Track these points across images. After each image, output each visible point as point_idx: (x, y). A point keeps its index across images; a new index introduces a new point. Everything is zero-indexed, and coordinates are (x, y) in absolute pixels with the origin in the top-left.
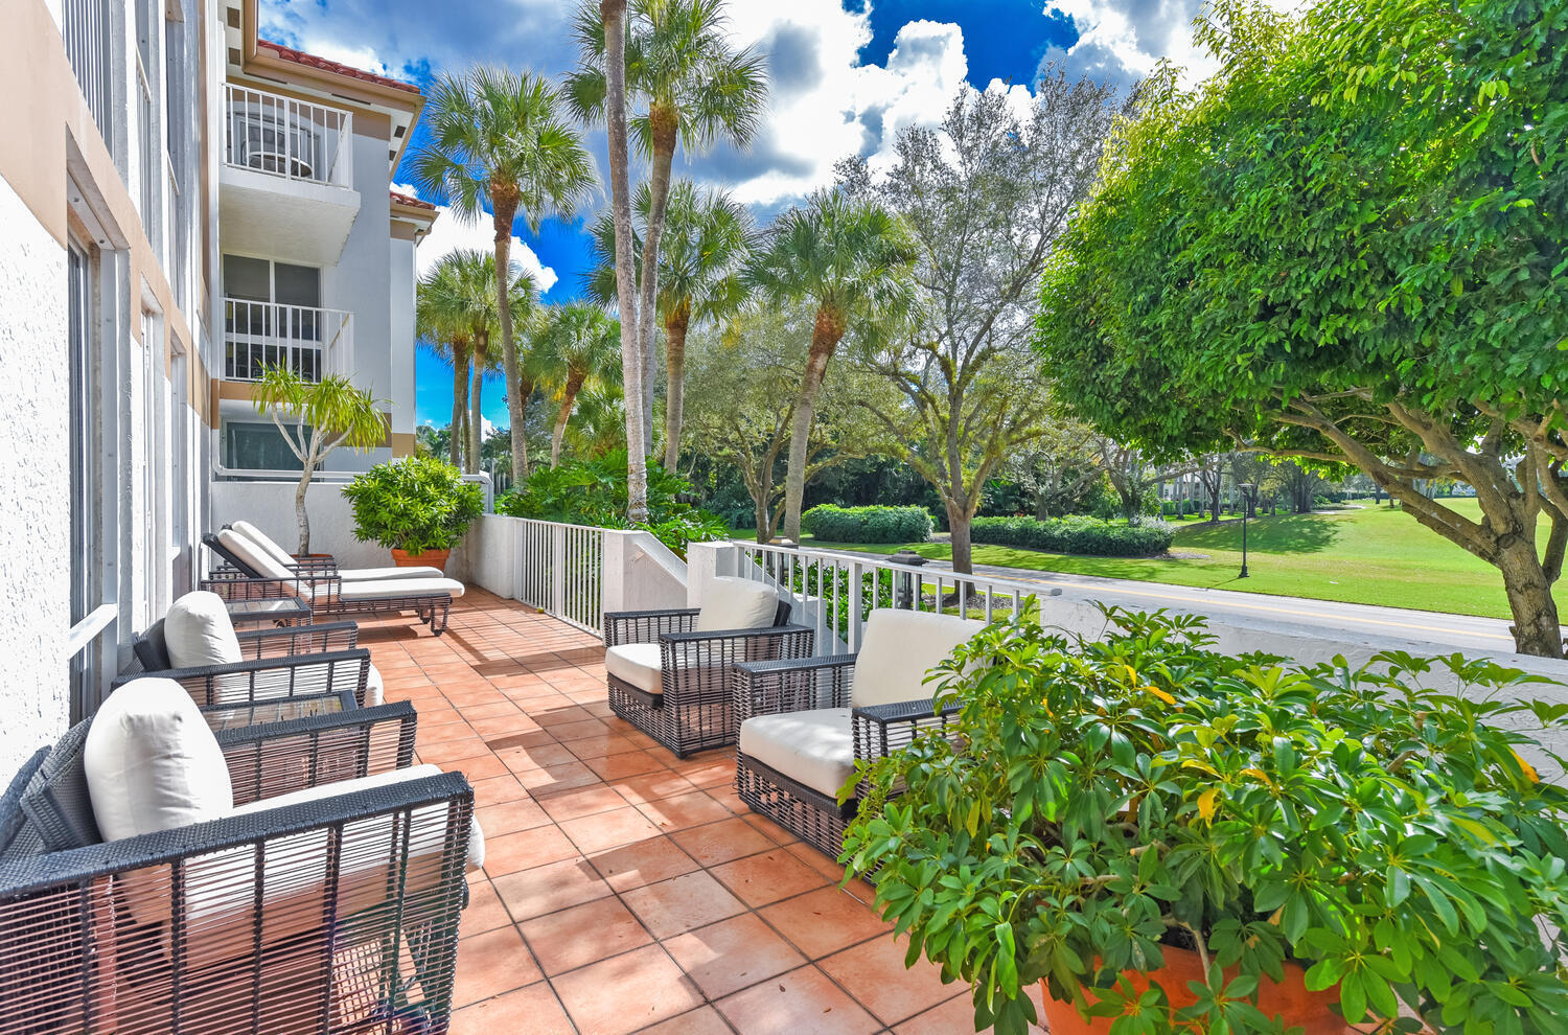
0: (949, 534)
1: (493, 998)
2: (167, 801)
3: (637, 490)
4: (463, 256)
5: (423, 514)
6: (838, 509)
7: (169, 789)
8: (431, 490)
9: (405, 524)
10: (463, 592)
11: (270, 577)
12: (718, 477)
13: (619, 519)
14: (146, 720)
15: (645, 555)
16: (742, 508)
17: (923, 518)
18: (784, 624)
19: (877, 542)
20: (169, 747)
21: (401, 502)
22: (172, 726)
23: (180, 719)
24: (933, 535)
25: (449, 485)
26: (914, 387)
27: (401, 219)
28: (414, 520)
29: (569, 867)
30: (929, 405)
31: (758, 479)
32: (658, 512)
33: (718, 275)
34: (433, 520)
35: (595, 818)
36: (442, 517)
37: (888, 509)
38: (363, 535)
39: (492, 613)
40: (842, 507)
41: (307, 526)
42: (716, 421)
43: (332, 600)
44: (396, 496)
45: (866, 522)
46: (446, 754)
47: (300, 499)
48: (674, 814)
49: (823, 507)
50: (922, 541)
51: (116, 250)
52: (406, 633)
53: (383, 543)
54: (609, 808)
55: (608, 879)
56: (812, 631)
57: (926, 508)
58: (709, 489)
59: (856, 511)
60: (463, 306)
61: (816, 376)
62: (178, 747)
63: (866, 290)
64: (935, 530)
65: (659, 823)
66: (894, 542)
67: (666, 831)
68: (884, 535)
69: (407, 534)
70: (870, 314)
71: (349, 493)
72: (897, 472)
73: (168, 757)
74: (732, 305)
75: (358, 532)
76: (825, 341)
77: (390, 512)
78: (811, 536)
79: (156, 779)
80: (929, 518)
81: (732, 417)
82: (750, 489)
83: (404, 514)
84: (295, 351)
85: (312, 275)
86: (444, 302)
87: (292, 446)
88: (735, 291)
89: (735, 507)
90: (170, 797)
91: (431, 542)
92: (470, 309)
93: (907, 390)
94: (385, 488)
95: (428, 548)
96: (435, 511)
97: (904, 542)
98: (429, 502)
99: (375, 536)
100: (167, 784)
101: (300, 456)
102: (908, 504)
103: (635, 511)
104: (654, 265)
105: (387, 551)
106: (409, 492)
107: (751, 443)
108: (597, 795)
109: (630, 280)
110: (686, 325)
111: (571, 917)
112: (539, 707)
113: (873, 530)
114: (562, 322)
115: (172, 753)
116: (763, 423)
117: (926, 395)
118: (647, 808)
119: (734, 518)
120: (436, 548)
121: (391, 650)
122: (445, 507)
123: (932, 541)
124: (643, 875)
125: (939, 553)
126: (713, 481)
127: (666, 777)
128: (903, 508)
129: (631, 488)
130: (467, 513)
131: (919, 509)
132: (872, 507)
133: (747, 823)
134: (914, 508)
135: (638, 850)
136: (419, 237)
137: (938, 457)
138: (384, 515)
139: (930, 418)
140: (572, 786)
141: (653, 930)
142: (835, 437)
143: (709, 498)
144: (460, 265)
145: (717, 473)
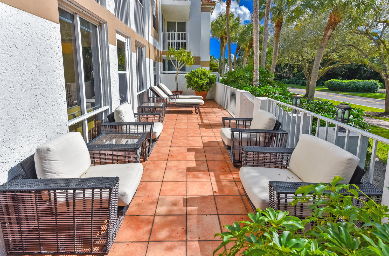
0: (385, 90)
1: (132, 242)
2: (45, 171)
3: (256, 77)
4: (222, 13)
5: (200, 82)
6: (339, 81)
7: (46, 168)
8: (203, 77)
9: (196, 85)
10: (203, 104)
11: (162, 97)
12: (297, 71)
13: (250, 85)
14: (41, 150)
15: (247, 98)
16: (304, 79)
17: (376, 84)
18: (278, 129)
19: (354, 92)
20: (46, 158)
21: (196, 79)
22: (47, 152)
23: (49, 150)
24: (379, 90)
25: (207, 75)
26: (375, 38)
27: (208, 6)
28: (198, 84)
29: (180, 199)
30: (382, 44)
31: (308, 71)
32: (262, 83)
33: (293, 7)
34: (203, 84)
35: (198, 183)
36: (205, 83)
37: (360, 81)
38: (188, 87)
39: (213, 109)
40: (340, 80)
41: (177, 84)
42: (295, 54)
43: (174, 103)
44: (195, 78)
45: (350, 85)
46: (176, 150)
47: (176, 78)
48: (221, 188)
49: (333, 80)
50: (374, 92)
51: (104, 23)
52: (190, 112)
53: (193, 89)
54: (204, 180)
55: (188, 208)
56: (287, 133)
57: (378, 81)
58: (294, 74)
59: (347, 81)
60: (221, 27)
61: (327, 37)
62: (48, 157)
63: (351, 3)
64: (381, 88)
65: (214, 191)
66: (361, 92)
67: (215, 194)
68: (357, 89)
69: (198, 87)
70: (352, 12)
71: (186, 77)
72: (366, 68)
73: (46, 160)
74: (298, 16)
75: (187, 86)
76: (333, 25)
77: (194, 82)
78: (327, 89)
79: (43, 165)
80: (379, 84)
81: (300, 53)
82: (305, 74)
83: (196, 82)
84: (177, 43)
85: (184, 24)
86: (217, 26)
87: (174, 66)
88: (299, 12)
89: (302, 79)
90: (46, 170)
91: (203, 89)
92: (223, 28)
93: (372, 39)
94: (193, 76)
95: (202, 91)
96: (204, 82)
97: (366, 92)
98: (202, 79)
99: (191, 87)
100: (45, 167)
101: (176, 68)
102: (369, 79)
103: (255, 83)
104: (269, 7)
105: (194, 91)
106: (197, 77)
107: (307, 60)
108: (204, 174)
109: (257, 13)
110: (281, 25)
111: (170, 218)
112: (206, 139)
113: (352, 87)
114: (247, 28)
115: (47, 159)
116: (313, 54)
117: (381, 40)
118: (214, 183)
119: (301, 82)
120: (204, 91)
121: (184, 117)
122: (207, 80)
123: (379, 92)
124: (198, 210)
125: (381, 97)
126: (295, 71)
127: (227, 173)
128: (367, 81)
129: (254, 76)
130: (212, 83)
131: (374, 81)
132: (353, 80)
133: (242, 199)
134: (372, 81)
135: (203, 198)
136: (212, 11)
137: (383, 63)
138: (192, 83)
139: (382, 49)
140: (199, 169)
141: (188, 235)
142: (340, 57)
143: (293, 76)
144: (221, 17)
145: (297, 69)
